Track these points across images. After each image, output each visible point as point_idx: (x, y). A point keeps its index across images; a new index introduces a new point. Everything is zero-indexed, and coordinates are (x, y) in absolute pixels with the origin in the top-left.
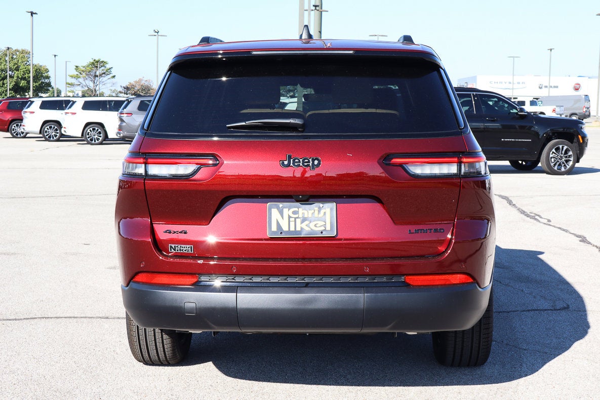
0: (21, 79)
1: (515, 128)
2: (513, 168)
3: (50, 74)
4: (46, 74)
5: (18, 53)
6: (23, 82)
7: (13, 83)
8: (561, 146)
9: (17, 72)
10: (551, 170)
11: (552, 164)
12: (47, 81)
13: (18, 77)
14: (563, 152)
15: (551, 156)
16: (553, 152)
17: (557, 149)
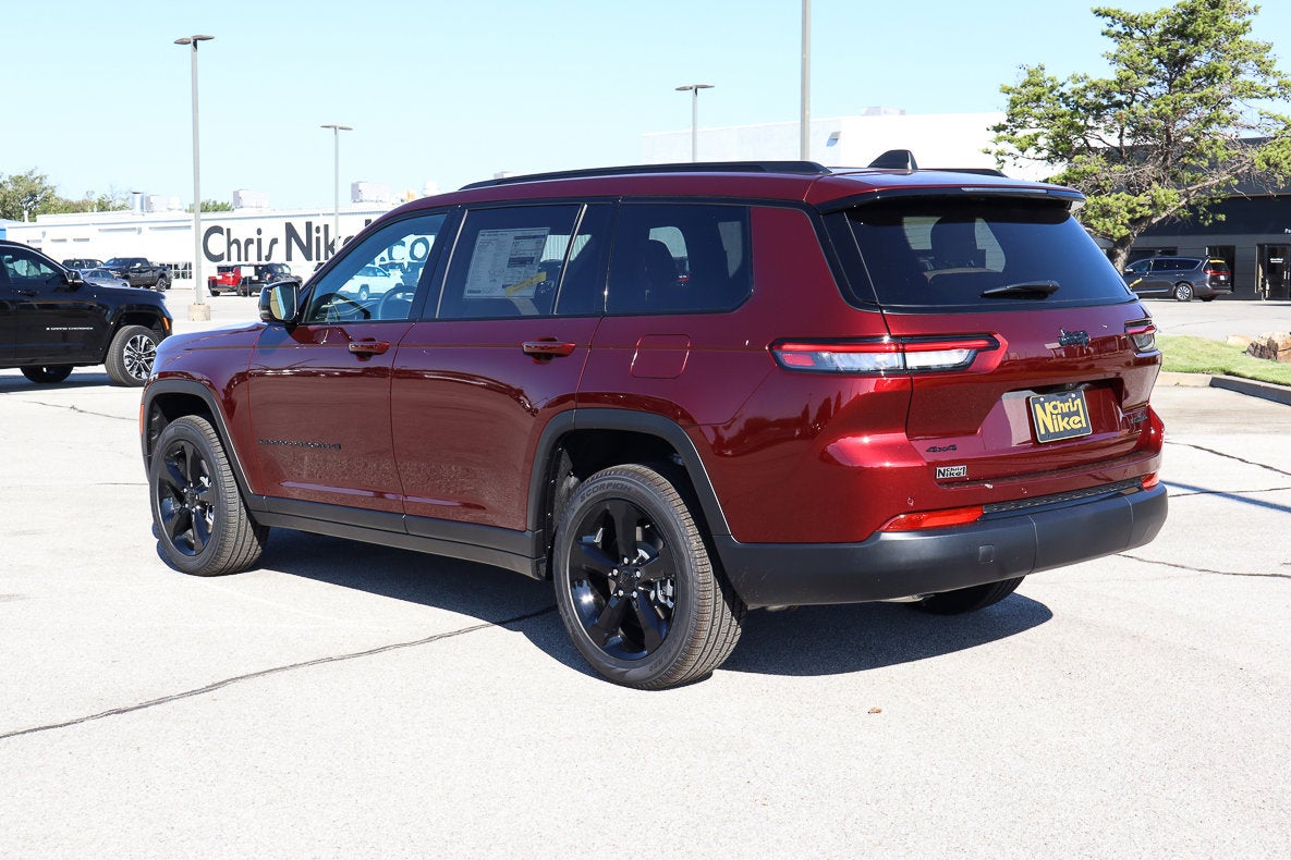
1: (34, 308)
2: (27, 381)
8: (138, 337)
10: (126, 379)
11: (128, 368)
14: (142, 347)
15: (126, 354)
16: (128, 348)
17: (134, 342)
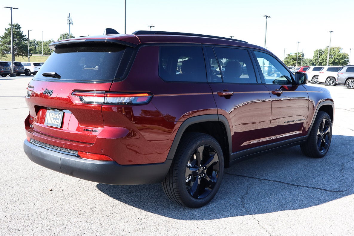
0: (336, 59)
3: (349, 57)
4: (347, 57)
5: (336, 48)
6: (336, 60)
7: (332, 61)
9: (334, 56)
12: (347, 59)
13: (335, 58)
